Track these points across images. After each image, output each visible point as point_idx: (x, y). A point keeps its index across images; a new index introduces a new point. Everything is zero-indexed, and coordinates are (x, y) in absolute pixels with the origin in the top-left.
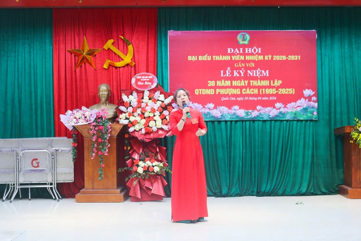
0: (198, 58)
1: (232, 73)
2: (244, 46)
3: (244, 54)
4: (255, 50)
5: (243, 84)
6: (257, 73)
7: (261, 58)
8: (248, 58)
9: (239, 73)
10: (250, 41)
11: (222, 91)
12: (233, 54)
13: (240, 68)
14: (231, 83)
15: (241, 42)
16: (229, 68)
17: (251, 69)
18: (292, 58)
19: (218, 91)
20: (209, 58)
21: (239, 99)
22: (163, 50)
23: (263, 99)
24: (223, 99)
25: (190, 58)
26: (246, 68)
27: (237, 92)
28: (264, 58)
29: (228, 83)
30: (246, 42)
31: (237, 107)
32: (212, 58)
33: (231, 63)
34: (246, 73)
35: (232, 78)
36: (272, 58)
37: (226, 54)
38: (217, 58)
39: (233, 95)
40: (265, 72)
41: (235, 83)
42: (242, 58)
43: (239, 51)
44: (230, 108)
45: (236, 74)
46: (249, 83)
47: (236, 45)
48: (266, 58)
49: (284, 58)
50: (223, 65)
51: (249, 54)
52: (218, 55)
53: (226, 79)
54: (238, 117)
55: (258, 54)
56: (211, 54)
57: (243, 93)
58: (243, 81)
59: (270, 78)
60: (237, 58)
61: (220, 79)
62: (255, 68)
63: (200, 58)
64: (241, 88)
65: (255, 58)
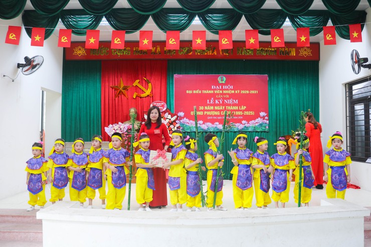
0: (193, 92)
1: (215, 101)
2: (222, 84)
3: (222, 89)
4: (229, 87)
5: (221, 108)
6: (230, 101)
7: (233, 92)
8: (224, 92)
9: (219, 102)
10: (226, 81)
11: (208, 113)
12: (215, 89)
13: (219, 99)
14: (214, 108)
15: (220, 82)
16: (212, 99)
17: (227, 99)
18: (253, 92)
19: (205, 113)
20: (200, 92)
21: (219, 118)
22: (171, 87)
23: (234, 118)
24: (209, 118)
25: (187, 92)
26: (224, 99)
27: (217, 113)
28: (235, 92)
29: (212, 108)
30: (224, 82)
31: (217, 123)
32: (202, 92)
33: (214, 95)
34: (223, 102)
35: (214, 105)
36: (240, 92)
37: (211, 89)
38: (205, 92)
39: (215, 116)
40: (236, 101)
41: (216, 108)
42: (221, 92)
43: (219, 87)
44: (213, 124)
45: (217, 102)
46: (225, 108)
47: (217, 84)
48: (236, 92)
49: (248, 92)
50: (209, 96)
51: (225, 90)
52: (206, 90)
53: (211, 105)
54: (218, 129)
55: (231, 89)
56: (201, 90)
57: (222, 114)
58: (221, 107)
59: (239, 105)
60: (218, 92)
61: (207, 105)
62: (229, 99)
63: (194, 92)
64: (220, 111)
65: (229, 92)
